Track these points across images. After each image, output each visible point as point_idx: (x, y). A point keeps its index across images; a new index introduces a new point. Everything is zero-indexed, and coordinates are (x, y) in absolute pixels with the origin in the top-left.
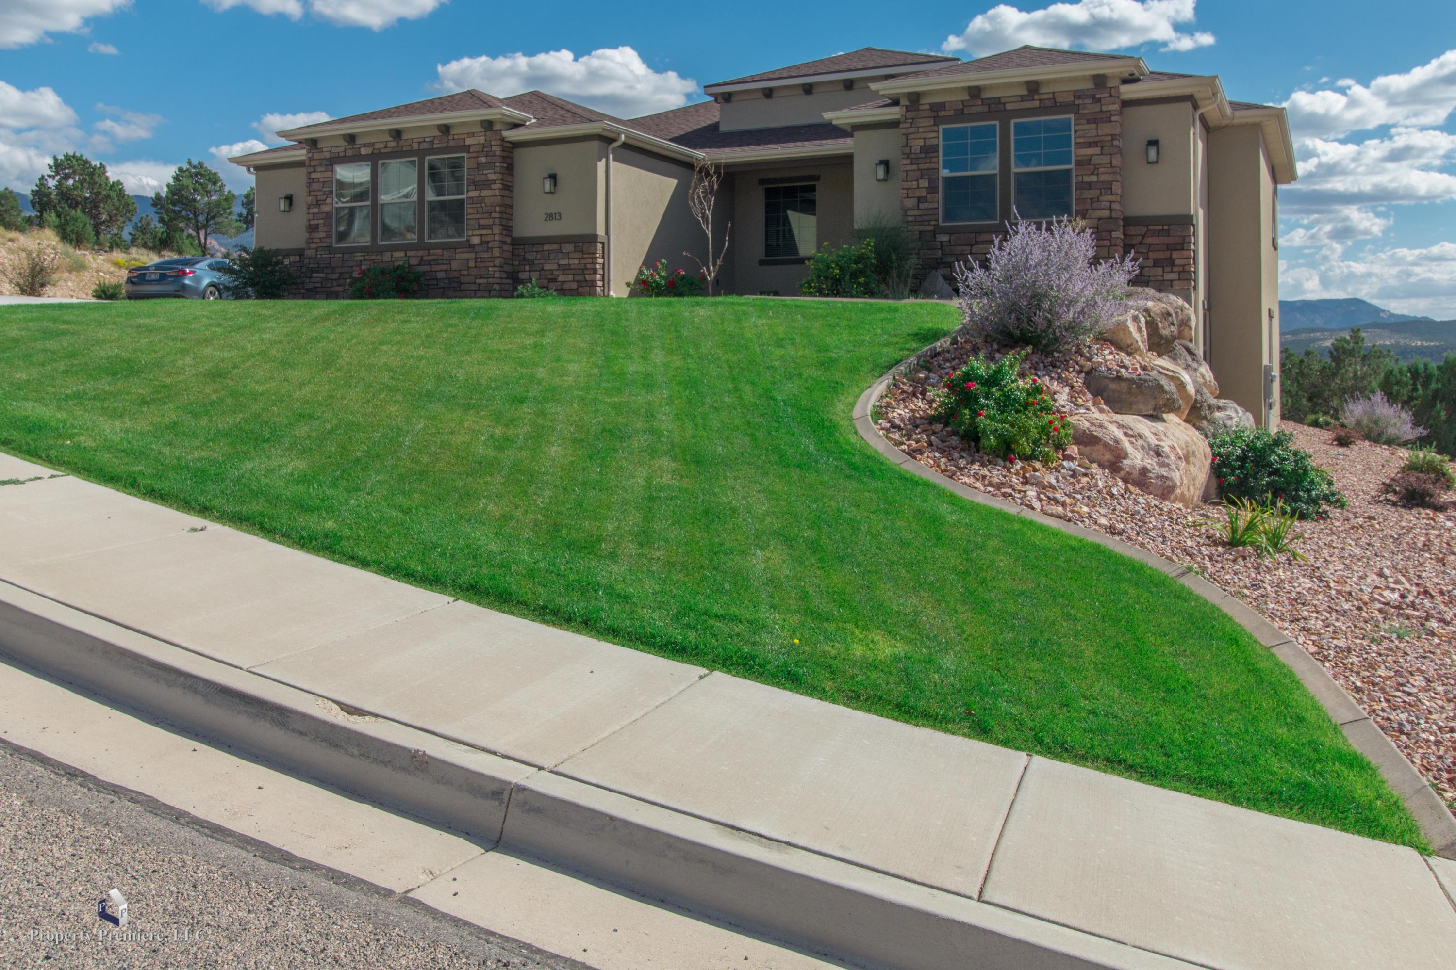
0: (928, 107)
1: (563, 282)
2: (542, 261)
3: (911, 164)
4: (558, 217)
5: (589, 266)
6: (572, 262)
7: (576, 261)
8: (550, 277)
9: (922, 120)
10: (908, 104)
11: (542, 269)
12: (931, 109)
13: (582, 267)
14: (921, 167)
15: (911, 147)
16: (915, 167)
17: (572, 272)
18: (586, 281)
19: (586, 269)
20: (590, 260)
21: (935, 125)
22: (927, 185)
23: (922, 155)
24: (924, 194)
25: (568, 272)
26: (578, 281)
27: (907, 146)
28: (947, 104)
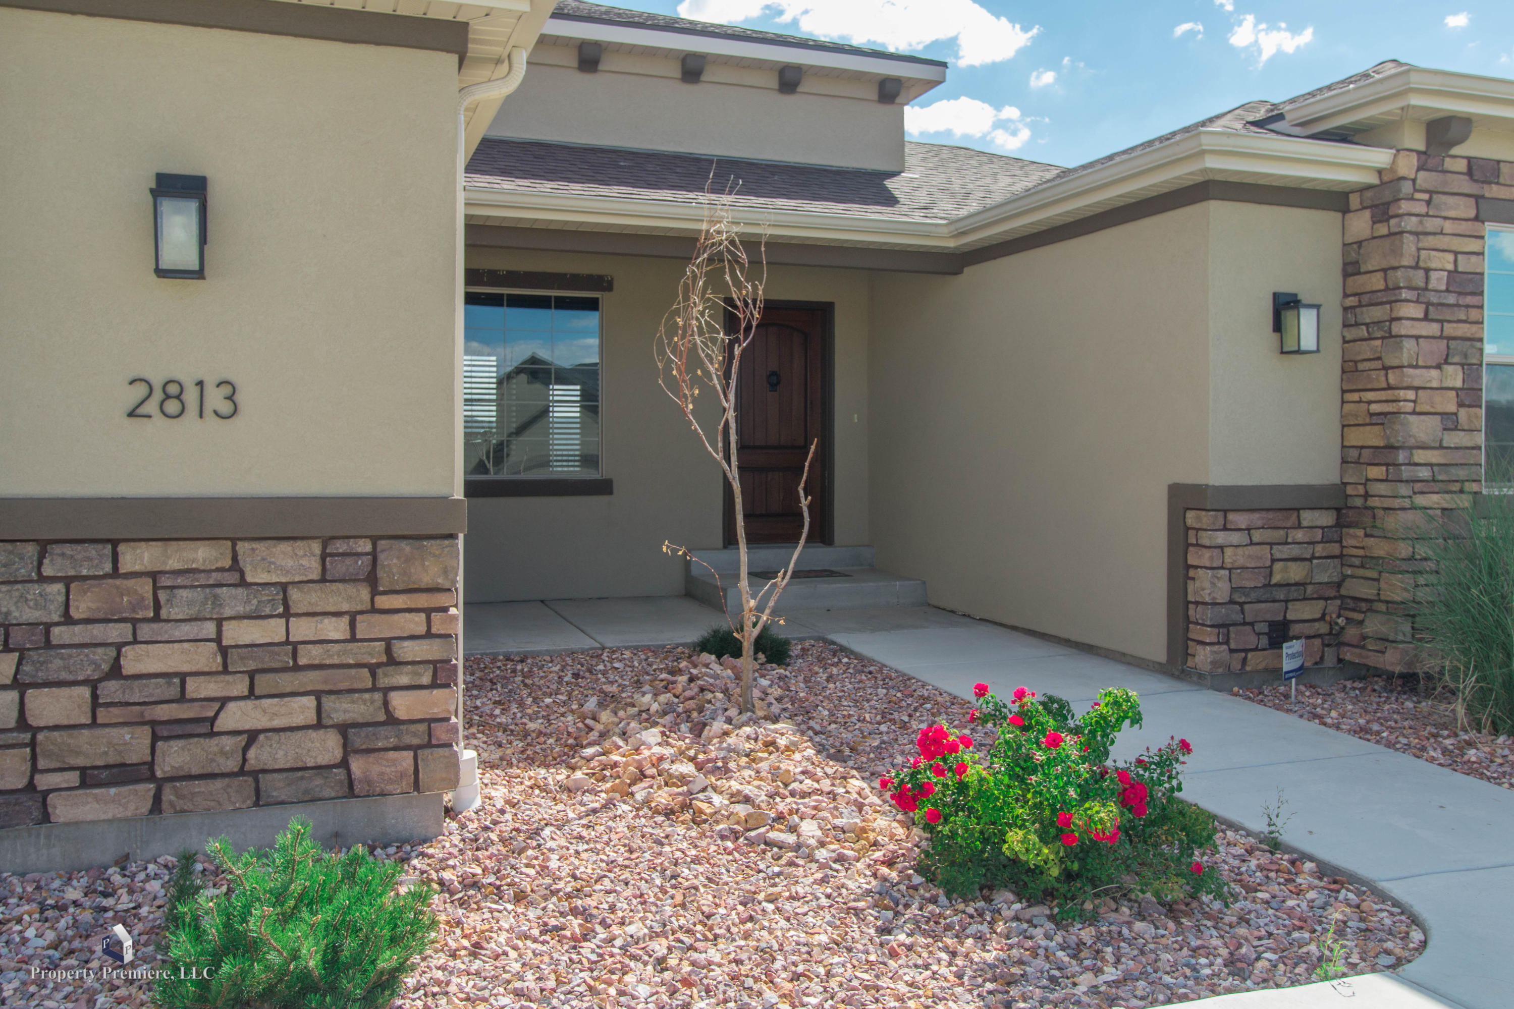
0: (1462, 165)
1: (252, 736)
2: (116, 632)
3: (1426, 318)
4: (216, 399)
5: (408, 650)
6: (302, 629)
7: (336, 629)
8: (163, 712)
9: (1451, 200)
10: (1422, 147)
11: (115, 671)
12: (1470, 173)
13: (375, 654)
14: (1449, 329)
15: (1427, 271)
16: (1433, 329)
17: (312, 679)
18: (392, 720)
19: (392, 661)
20: (417, 622)
21: (1477, 219)
22: (1459, 384)
23: (1451, 299)
24: (1452, 408)
25: (287, 681)
26: (344, 729)
27: (1416, 267)
28: (1504, 168)
